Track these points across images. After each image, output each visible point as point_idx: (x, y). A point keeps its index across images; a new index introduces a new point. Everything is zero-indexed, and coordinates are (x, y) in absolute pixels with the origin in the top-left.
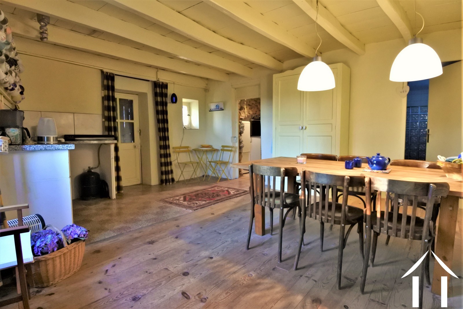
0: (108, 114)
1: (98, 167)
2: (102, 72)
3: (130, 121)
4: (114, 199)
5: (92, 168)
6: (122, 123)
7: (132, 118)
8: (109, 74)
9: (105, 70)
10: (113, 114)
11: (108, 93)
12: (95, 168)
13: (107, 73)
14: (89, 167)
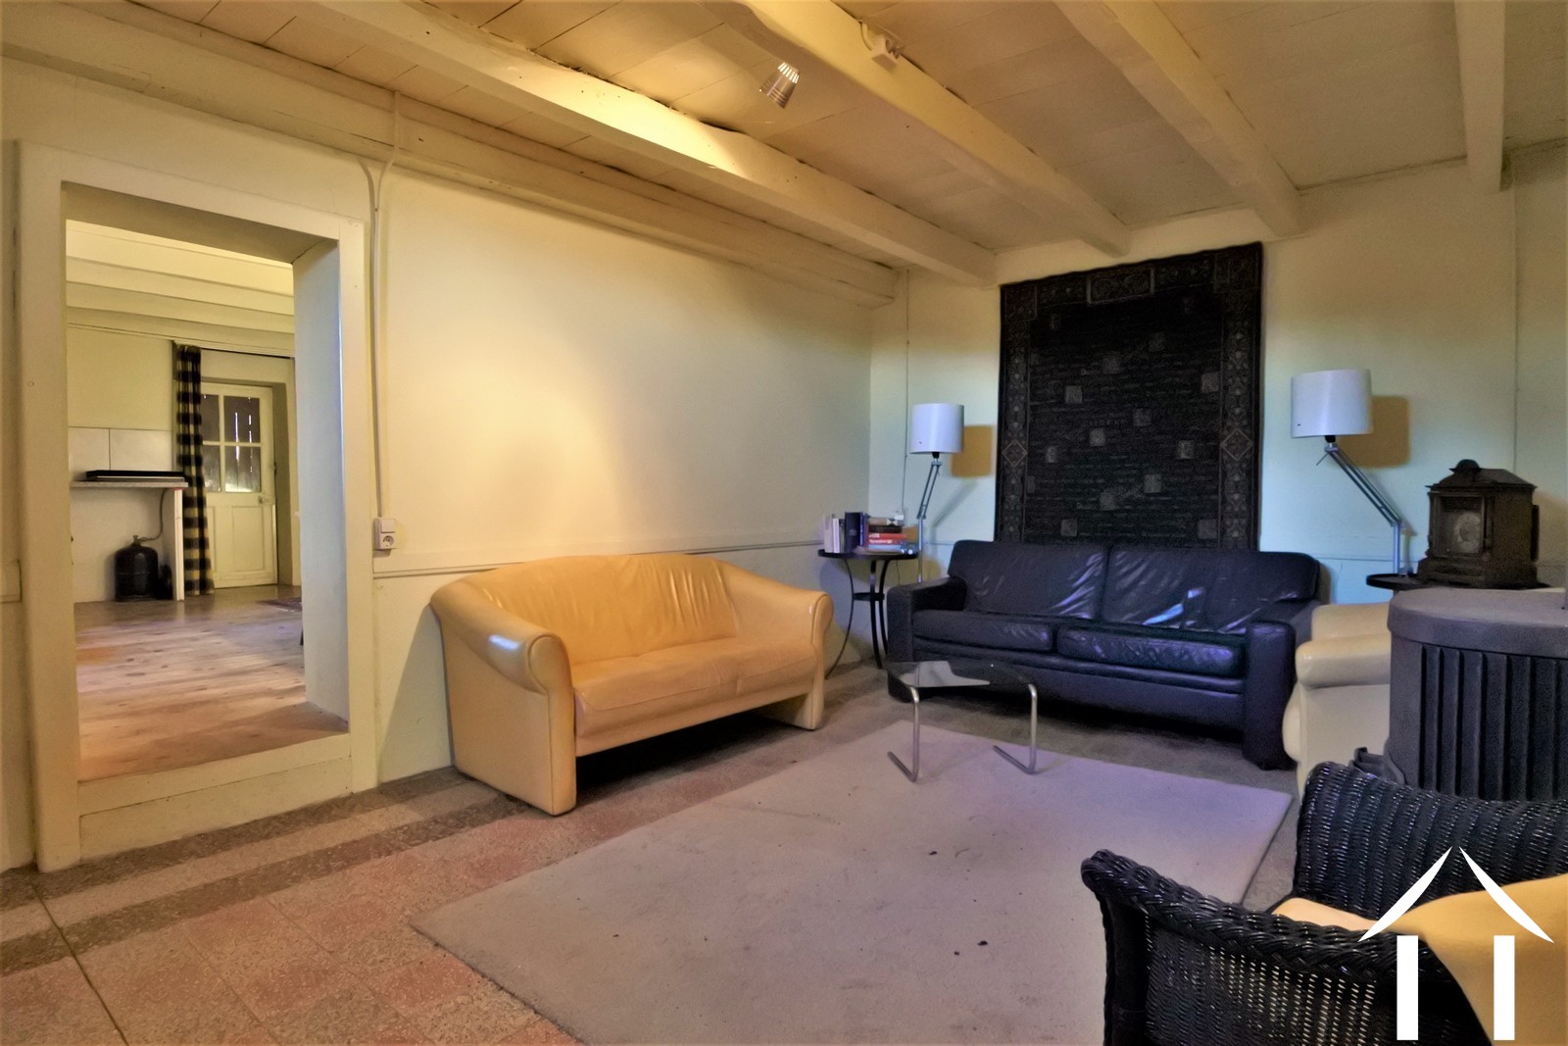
0: (184, 430)
1: (158, 537)
2: (174, 344)
3: (250, 444)
4: (181, 601)
5: (144, 540)
6: (231, 451)
7: (257, 438)
8: (186, 348)
9: (179, 342)
10: (196, 429)
11: (185, 387)
12: (151, 539)
13: (183, 346)
14: (135, 537)
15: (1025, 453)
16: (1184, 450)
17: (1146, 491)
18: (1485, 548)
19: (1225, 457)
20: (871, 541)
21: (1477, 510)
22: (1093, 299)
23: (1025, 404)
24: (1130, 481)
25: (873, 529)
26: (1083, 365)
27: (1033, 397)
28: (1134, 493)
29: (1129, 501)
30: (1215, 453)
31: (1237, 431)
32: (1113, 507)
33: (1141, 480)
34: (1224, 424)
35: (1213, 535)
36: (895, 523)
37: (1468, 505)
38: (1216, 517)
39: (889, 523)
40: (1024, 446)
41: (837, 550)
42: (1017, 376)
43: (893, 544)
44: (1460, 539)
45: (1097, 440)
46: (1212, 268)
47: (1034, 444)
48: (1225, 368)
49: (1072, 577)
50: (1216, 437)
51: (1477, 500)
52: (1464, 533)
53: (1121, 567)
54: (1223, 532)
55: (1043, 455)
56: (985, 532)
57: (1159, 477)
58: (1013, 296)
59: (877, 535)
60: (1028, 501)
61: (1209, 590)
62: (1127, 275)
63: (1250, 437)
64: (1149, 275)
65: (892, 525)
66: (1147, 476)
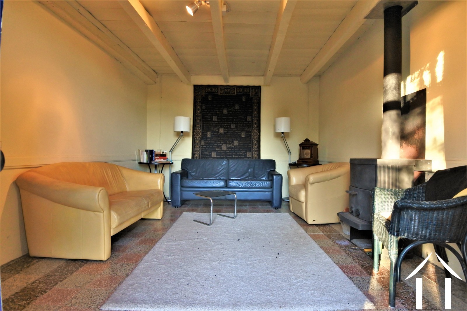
15: (201, 134)
16: (243, 135)
17: (234, 145)
18: (311, 157)
19: (253, 137)
20: (156, 159)
21: (310, 149)
22: (220, 93)
23: (201, 120)
24: (230, 142)
25: (157, 155)
26: (217, 111)
27: (203, 118)
28: (231, 145)
29: (230, 148)
30: (250, 136)
31: (255, 131)
32: (225, 149)
33: (233, 142)
34: (252, 129)
35: (250, 156)
36: (164, 153)
37: (308, 148)
38: (251, 152)
39: (162, 153)
40: (201, 132)
41: (145, 162)
42: (198, 112)
43: (163, 160)
44: (305, 155)
45: (221, 131)
46: (250, 90)
47: (203, 131)
48: (253, 115)
49: (219, 168)
50: (251, 132)
51: (310, 147)
52: (306, 154)
53: (231, 165)
54: (253, 155)
55: (206, 135)
56: (189, 156)
57: (237, 141)
58: (197, 88)
59: (158, 157)
60: (202, 148)
61: (254, 169)
62: (229, 88)
63: (258, 132)
64: (235, 89)
65: (163, 154)
66: (234, 141)
